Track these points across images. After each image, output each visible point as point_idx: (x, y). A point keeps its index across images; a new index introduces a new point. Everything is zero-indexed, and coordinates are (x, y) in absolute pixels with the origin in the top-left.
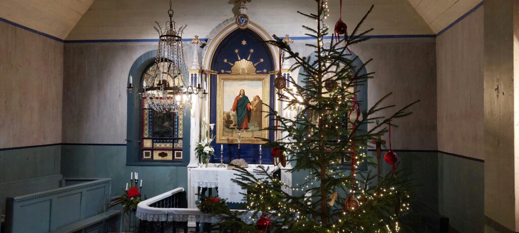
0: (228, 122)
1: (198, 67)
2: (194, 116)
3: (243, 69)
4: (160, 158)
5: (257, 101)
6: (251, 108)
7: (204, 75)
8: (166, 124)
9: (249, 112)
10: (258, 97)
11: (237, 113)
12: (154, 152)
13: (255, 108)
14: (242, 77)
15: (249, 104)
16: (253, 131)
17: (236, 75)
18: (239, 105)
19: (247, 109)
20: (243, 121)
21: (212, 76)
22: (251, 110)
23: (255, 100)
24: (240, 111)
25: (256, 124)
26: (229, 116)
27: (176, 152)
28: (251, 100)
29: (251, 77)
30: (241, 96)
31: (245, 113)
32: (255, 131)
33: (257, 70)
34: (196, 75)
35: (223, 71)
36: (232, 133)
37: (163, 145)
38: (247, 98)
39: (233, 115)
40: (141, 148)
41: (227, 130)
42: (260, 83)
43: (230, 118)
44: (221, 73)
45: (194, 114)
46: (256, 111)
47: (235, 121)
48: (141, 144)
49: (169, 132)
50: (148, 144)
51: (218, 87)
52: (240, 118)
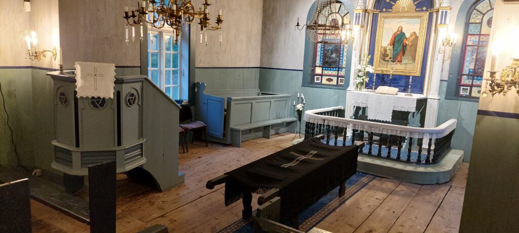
0: (384, 56)
1: (362, 7)
2: (355, 50)
3: (403, 7)
4: (327, 83)
5: (413, 37)
6: (407, 43)
7: (367, 14)
8: (334, 56)
9: (405, 46)
10: (415, 33)
11: (394, 47)
12: (323, 77)
13: (410, 44)
14: (403, 15)
15: (405, 39)
16: (406, 64)
17: (396, 13)
18: (396, 41)
19: (403, 44)
20: (398, 55)
21: (374, 15)
22: (406, 45)
23: (411, 36)
24: (396, 45)
25: (410, 58)
26: (385, 50)
27: (340, 78)
28: (407, 35)
29: (410, 14)
30: (398, 33)
31: (401, 47)
32: (409, 64)
33: (416, 8)
34: (359, 14)
35: (384, 10)
36: (387, 64)
37: (330, 73)
38: (404, 34)
39: (389, 50)
40: (313, 74)
41: (383, 62)
42: (418, 20)
43: (387, 51)
44: (383, 12)
45: (355, 47)
46: (412, 46)
47: (391, 55)
48: (314, 70)
49: (336, 62)
50: (318, 71)
51: (379, 24)
52: (396, 53)
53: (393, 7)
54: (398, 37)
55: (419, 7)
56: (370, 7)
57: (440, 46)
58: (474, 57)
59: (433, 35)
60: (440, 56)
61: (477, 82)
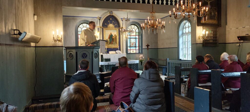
1: (99, 26)
3: (111, 27)
5: (115, 36)
9: (113, 39)
10: (115, 35)
11: (110, 39)
13: (115, 38)
20: (111, 42)
25: (115, 43)
26: (107, 40)
28: (113, 36)
29: (113, 29)
31: (112, 39)
36: (108, 45)
38: (112, 35)
42: (116, 31)
51: (104, 32)
53: (108, 26)
54: (111, 36)
55: (115, 27)
56: (101, 26)
57: (124, 39)
58: (130, 42)
59: (121, 35)
60: (125, 41)
61: (131, 49)
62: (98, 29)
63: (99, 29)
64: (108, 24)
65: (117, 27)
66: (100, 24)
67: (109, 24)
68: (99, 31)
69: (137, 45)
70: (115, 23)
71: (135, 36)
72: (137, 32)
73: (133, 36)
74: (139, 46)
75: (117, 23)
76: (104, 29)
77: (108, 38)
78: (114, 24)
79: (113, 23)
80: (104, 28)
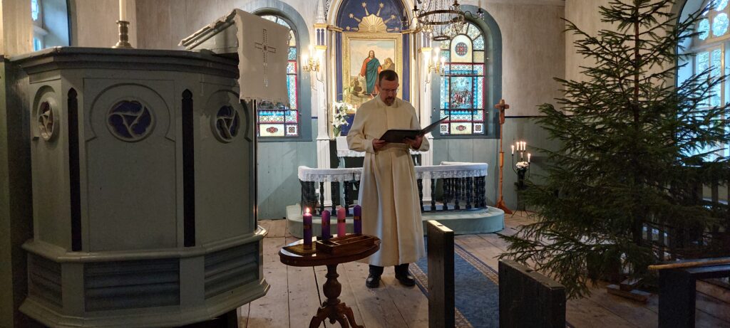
0: (357, 89)
1: (324, 21)
3: (373, 26)
4: (269, 134)
5: (389, 64)
10: (390, 59)
11: (366, 78)
12: (262, 126)
14: (372, 36)
15: (379, 67)
17: (364, 32)
18: (368, 69)
19: (378, 73)
21: (337, 33)
23: (386, 63)
24: (369, 76)
26: (357, 82)
27: (288, 126)
28: (382, 62)
29: (381, 35)
30: (370, 59)
33: (387, 28)
34: (323, 30)
35: (348, 28)
37: (272, 118)
38: (378, 60)
42: (392, 43)
43: (358, 84)
51: (344, 47)
52: (370, 85)
53: (359, 25)
54: (370, 65)
55: (390, 26)
56: (332, 22)
57: (426, 74)
58: (448, 89)
59: (413, 62)
60: (428, 86)
61: (454, 117)
62: (320, 35)
63: (323, 34)
64: (361, 14)
65: (397, 29)
66: (328, 14)
67: (366, 16)
68: (323, 44)
69: (479, 103)
70: (388, 10)
71: (468, 68)
72: (477, 48)
73: (461, 67)
74: (485, 109)
75: (397, 12)
76: (343, 35)
77: (360, 72)
78: (384, 16)
79: (382, 9)
80: (345, 30)
